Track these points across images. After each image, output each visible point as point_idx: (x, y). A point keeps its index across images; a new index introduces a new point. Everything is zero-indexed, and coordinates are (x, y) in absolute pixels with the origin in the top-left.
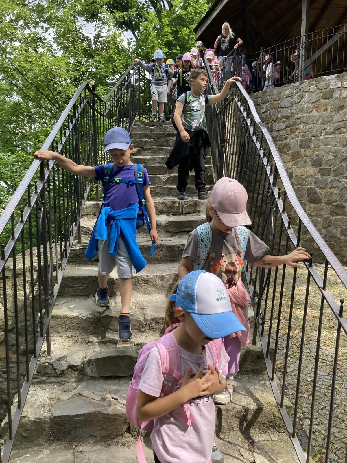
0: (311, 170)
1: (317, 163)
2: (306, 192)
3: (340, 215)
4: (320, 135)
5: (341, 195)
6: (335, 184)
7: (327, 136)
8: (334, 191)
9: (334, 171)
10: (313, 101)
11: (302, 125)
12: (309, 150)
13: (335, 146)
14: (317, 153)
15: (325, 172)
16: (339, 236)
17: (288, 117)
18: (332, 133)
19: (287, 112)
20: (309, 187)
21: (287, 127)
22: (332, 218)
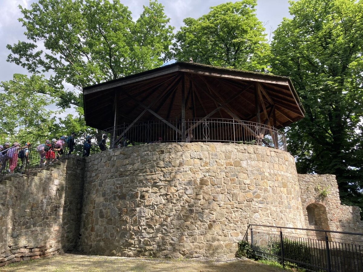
0: (102, 199)
1: (104, 195)
2: (99, 212)
3: (110, 225)
4: (106, 180)
5: (111, 213)
6: (110, 207)
7: (108, 180)
8: (109, 211)
9: (110, 199)
10: (105, 162)
11: (100, 174)
12: (102, 188)
13: (111, 185)
14: (104, 189)
15: (106, 200)
16: (109, 237)
17: (96, 170)
18: (110, 179)
19: (96, 167)
20: (100, 208)
21: (96, 175)
22: (107, 227)
